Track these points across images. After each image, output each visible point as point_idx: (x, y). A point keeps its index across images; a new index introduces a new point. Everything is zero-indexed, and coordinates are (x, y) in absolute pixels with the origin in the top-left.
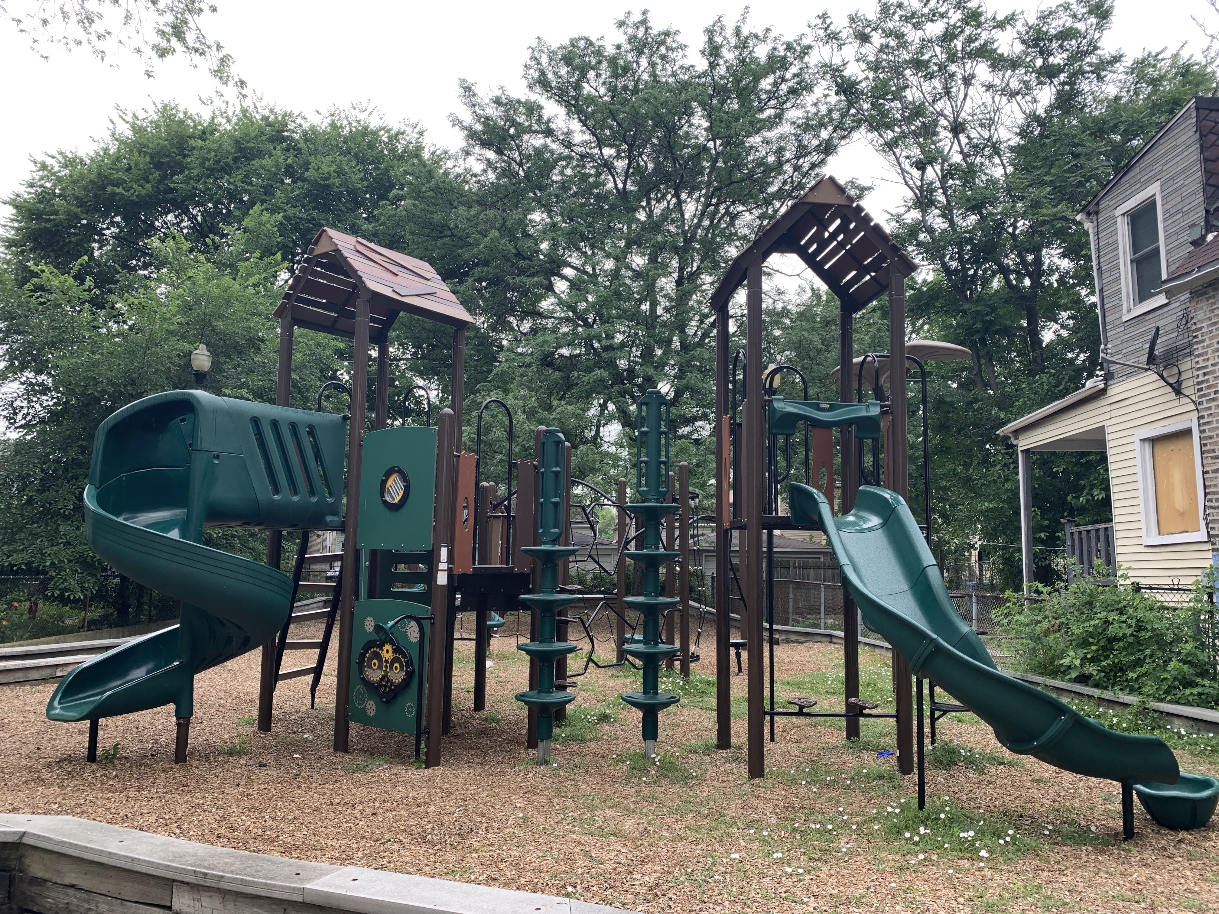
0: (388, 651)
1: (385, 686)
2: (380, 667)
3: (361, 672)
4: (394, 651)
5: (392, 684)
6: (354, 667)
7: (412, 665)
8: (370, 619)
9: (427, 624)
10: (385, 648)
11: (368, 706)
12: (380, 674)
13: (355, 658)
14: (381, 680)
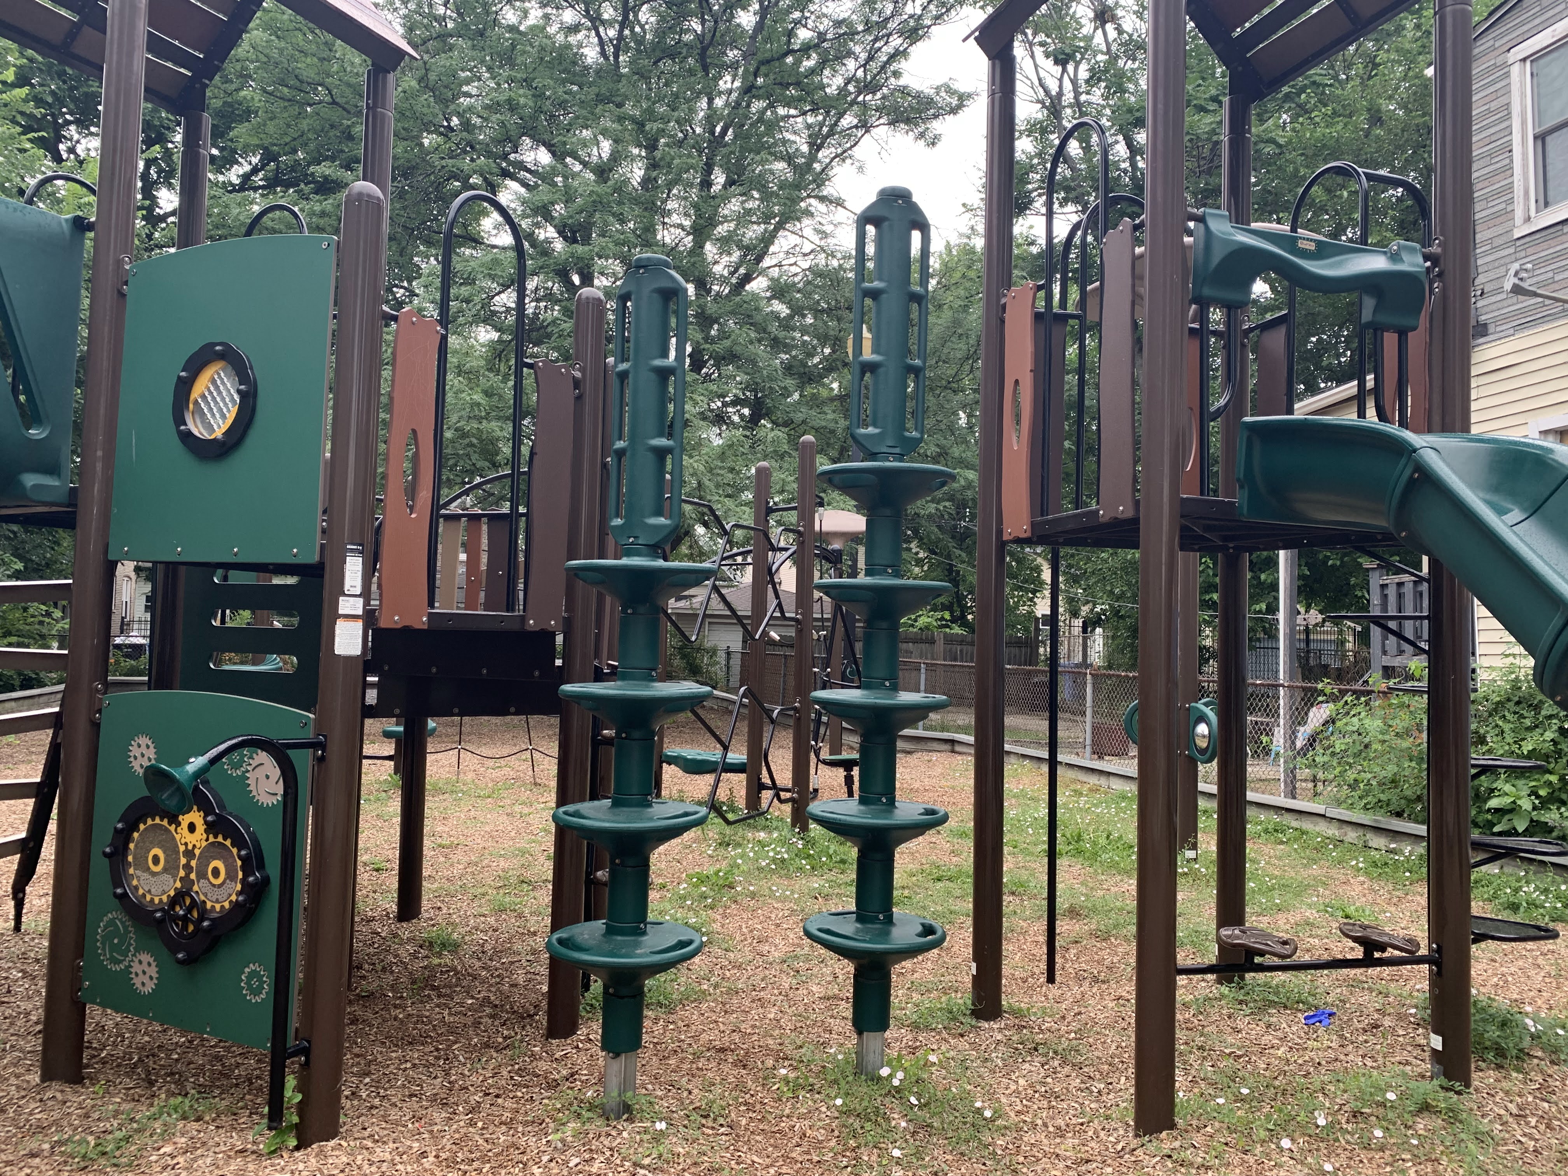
0: (192, 828)
1: (185, 919)
2: (171, 868)
3: (118, 875)
4: (211, 828)
5: (204, 913)
6: (99, 866)
7: (261, 866)
8: (144, 741)
9: (303, 760)
10: (185, 820)
11: (136, 968)
12: (170, 886)
13: (102, 843)
14: (174, 901)
